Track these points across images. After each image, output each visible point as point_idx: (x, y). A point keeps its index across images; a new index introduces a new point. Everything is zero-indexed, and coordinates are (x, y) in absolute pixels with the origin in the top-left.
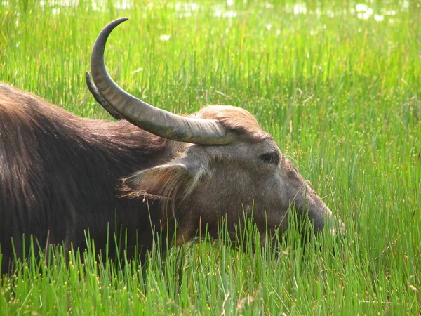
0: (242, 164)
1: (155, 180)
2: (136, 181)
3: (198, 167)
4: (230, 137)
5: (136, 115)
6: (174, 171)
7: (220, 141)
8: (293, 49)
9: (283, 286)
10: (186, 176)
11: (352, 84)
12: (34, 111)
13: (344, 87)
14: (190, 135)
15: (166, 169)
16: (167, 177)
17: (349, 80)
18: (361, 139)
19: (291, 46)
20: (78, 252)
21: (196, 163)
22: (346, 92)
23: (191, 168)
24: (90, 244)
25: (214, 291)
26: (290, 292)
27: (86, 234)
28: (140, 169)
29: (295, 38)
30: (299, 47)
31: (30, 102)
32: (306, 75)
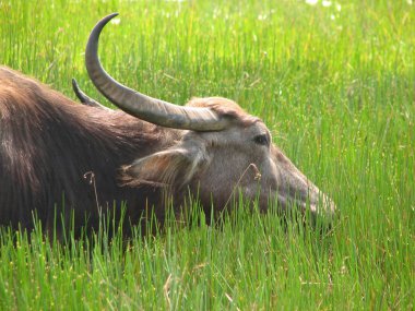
0: (237, 148)
1: (155, 167)
2: (137, 169)
3: (196, 153)
4: (224, 122)
5: (135, 107)
6: (173, 157)
7: (216, 127)
8: (241, 34)
9: (226, 267)
10: (185, 162)
11: (299, 68)
12: (37, 96)
13: (291, 72)
14: (188, 122)
15: (165, 156)
16: (167, 163)
17: (296, 65)
18: (306, 122)
19: (239, 30)
20: (26, 233)
21: (194, 149)
22: (292, 76)
23: (189, 155)
24: (38, 226)
25: (159, 272)
26: (234, 273)
27: (34, 215)
28: (140, 157)
29: (243, 23)
30: (247, 31)
31: (34, 87)
32: (254, 59)
